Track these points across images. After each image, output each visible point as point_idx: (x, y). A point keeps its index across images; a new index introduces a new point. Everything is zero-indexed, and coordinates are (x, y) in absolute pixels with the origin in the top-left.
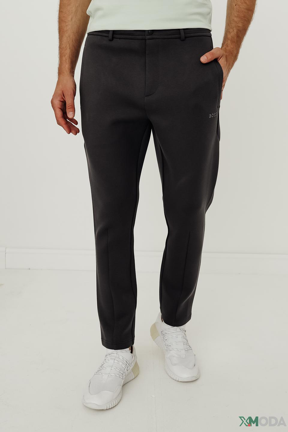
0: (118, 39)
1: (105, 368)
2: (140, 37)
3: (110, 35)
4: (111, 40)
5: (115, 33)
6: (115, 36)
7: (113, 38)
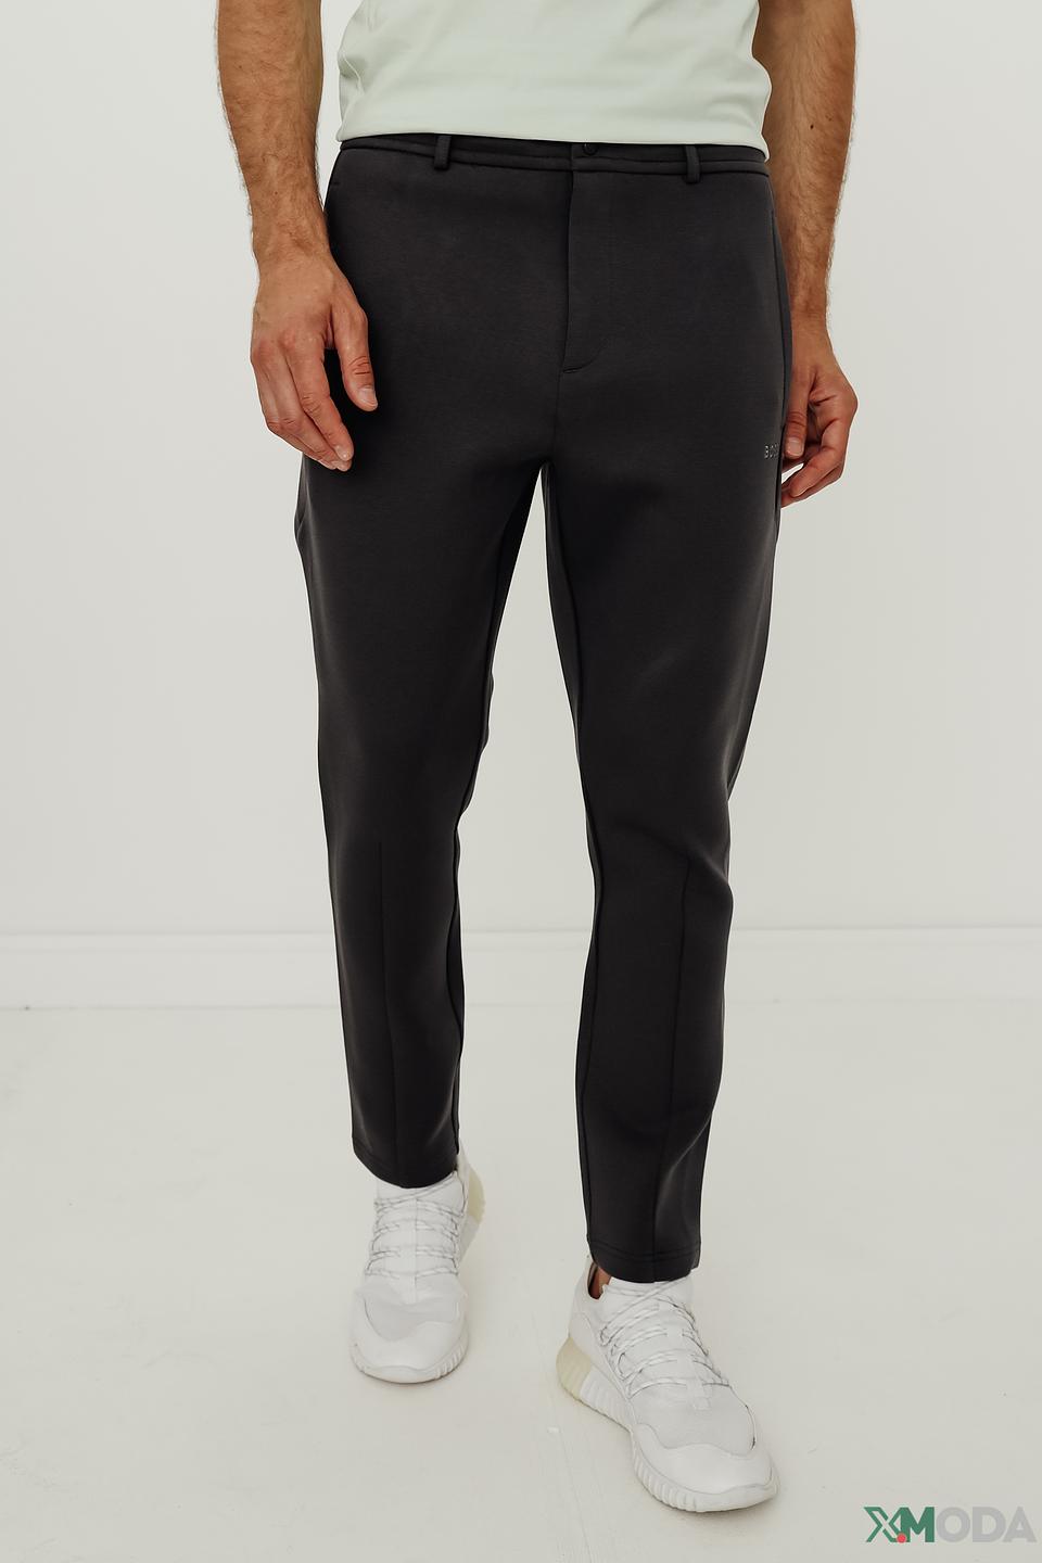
0: (469, 168)
1: (396, 1252)
2: (552, 163)
3: (442, 152)
4: (440, 169)
5: (460, 144)
6: (457, 154)
7: (450, 160)
